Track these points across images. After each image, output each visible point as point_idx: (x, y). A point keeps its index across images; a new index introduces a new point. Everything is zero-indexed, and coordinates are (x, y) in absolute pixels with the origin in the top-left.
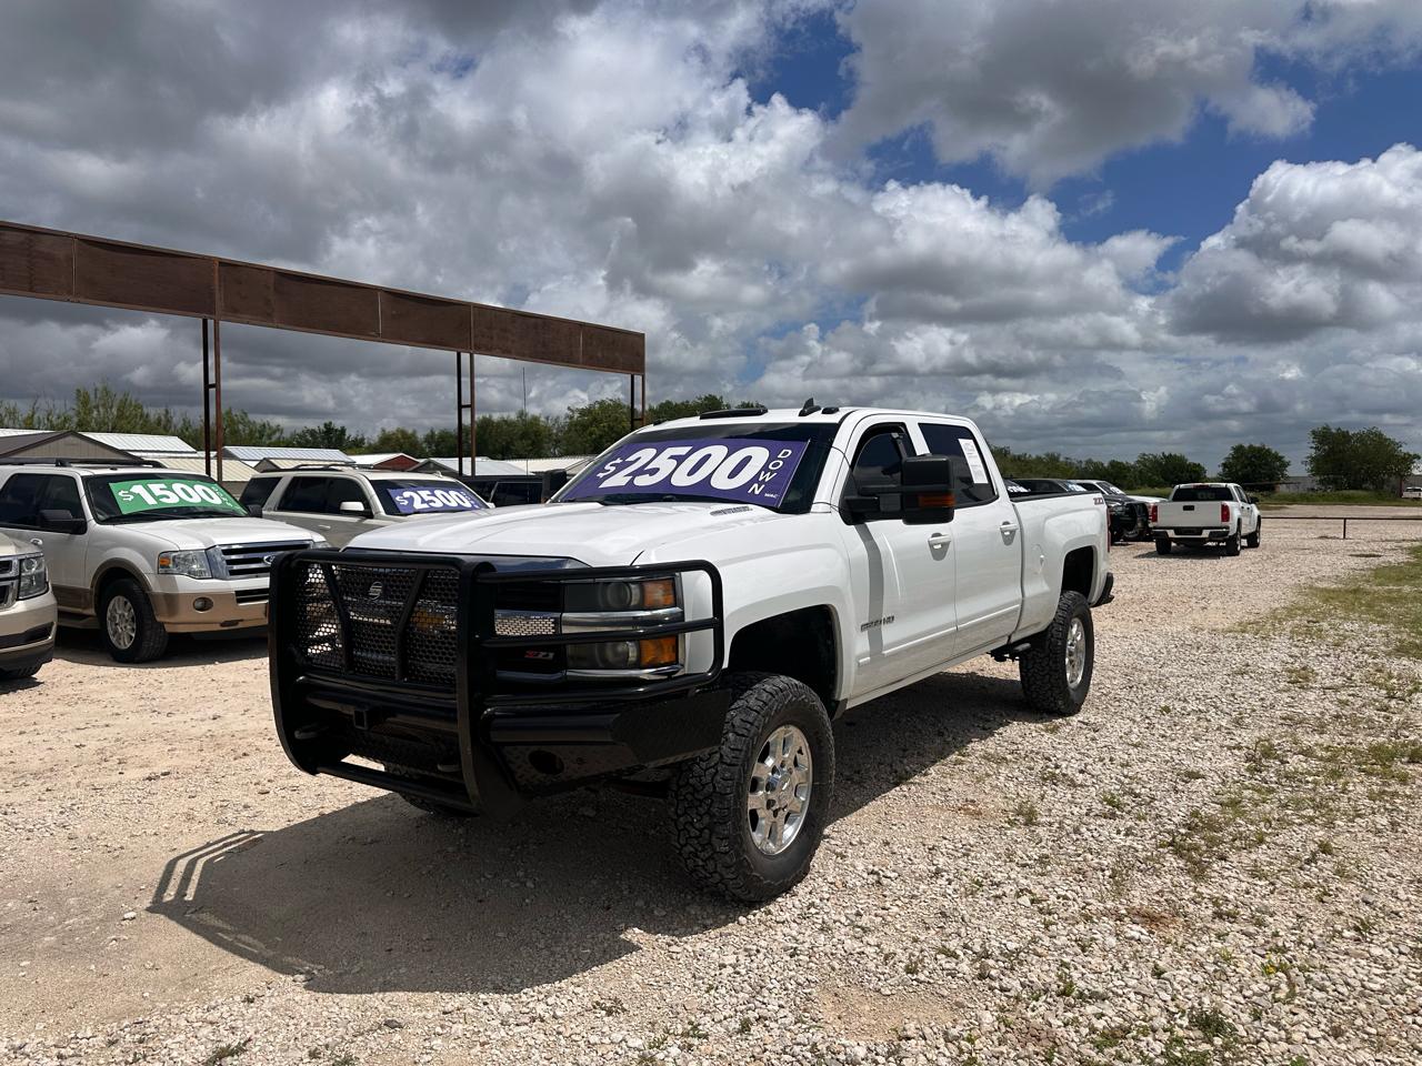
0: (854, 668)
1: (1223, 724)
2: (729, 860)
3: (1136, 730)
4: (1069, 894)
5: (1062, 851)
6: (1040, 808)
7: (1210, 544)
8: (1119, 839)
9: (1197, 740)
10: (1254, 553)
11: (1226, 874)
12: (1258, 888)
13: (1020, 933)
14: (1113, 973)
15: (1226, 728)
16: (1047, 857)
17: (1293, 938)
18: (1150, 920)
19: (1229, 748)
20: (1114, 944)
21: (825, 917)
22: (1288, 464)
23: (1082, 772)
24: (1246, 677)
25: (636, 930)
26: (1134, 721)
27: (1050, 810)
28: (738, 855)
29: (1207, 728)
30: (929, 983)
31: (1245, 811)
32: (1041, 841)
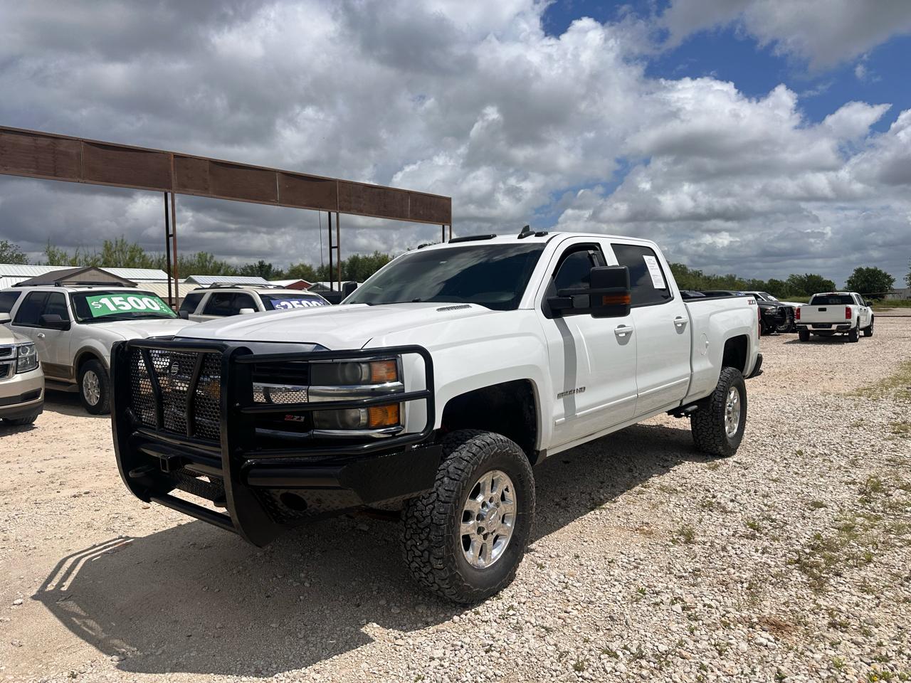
0: (551, 426)
1: (843, 464)
2: (443, 574)
3: (776, 469)
4: (713, 603)
5: (711, 566)
6: (698, 529)
7: (837, 334)
8: (756, 556)
9: (822, 477)
10: (868, 341)
11: (840, 589)
12: (866, 601)
13: (670, 637)
14: (742, 676)
15: (845, 468)
16: (699, 570)
17: (895, 648)
18: (777, 627)
19: (847, 483)
20: (746, 649)
21: (520, 617)
22: (894, 280)
23: (732, 501)
24: (861, 428)
25: (375, 625)
26: (775, 462)
27: (705, 532)
28: (451, 570)
29: (830, 468)
30: (591, 679)
31: (857, 535)
32: (695, 557)
